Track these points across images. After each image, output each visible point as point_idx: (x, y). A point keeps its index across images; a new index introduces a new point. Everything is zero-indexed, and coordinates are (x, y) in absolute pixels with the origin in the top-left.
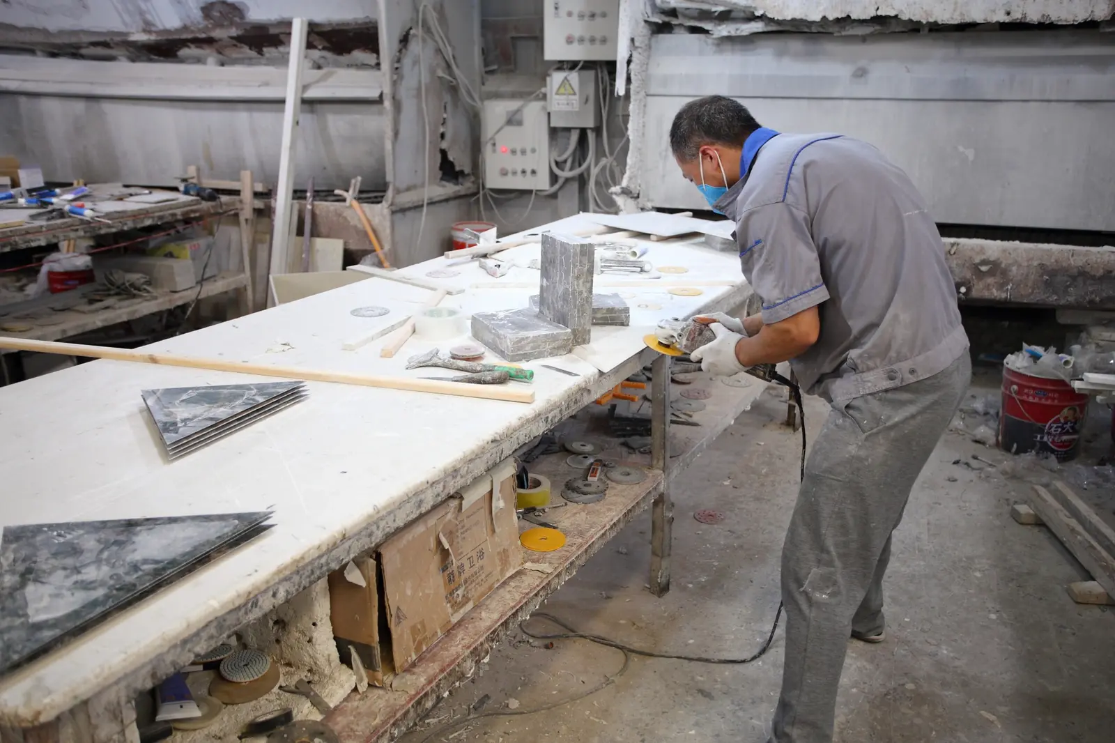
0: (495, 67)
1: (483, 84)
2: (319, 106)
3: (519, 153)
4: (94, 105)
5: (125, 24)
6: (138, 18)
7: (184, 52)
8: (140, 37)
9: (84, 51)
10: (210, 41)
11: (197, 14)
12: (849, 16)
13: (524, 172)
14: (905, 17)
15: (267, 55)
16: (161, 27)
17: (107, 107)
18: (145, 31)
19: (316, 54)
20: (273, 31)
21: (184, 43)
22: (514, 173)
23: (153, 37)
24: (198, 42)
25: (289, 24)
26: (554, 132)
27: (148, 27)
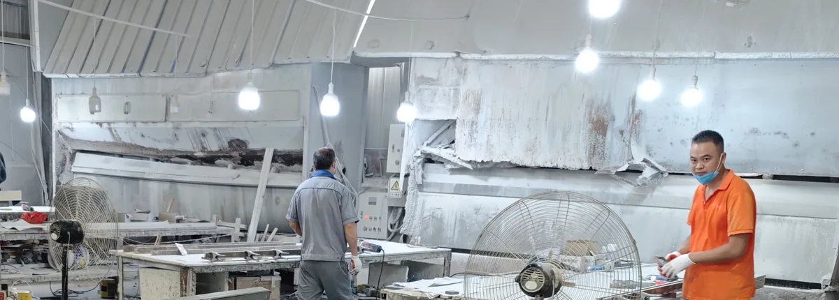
0: (372, 174)
1: (362, 182)
2: (273, 190)
3: (373, 219)
4: (173, 185)
5: (194, 148)
6: (200, 145)
7: (218, 162)
8: (199, 154)
9: (172, 160)
10: (230, 157)
11: (226, 145)
12: (492, 161)
13: (374, 229)
14: (514, 163)
15: (256, 165)
16: (209, 150)
17: (179, 186)
18: (202, 151)
19: (277, 165)
20: (259, 154)
21: (219, 157)
22: (370, 230)
23: (206, 154)
24: (225, 157)
25: (264, 151)
26: (391, 208)
27: (204, 149)
